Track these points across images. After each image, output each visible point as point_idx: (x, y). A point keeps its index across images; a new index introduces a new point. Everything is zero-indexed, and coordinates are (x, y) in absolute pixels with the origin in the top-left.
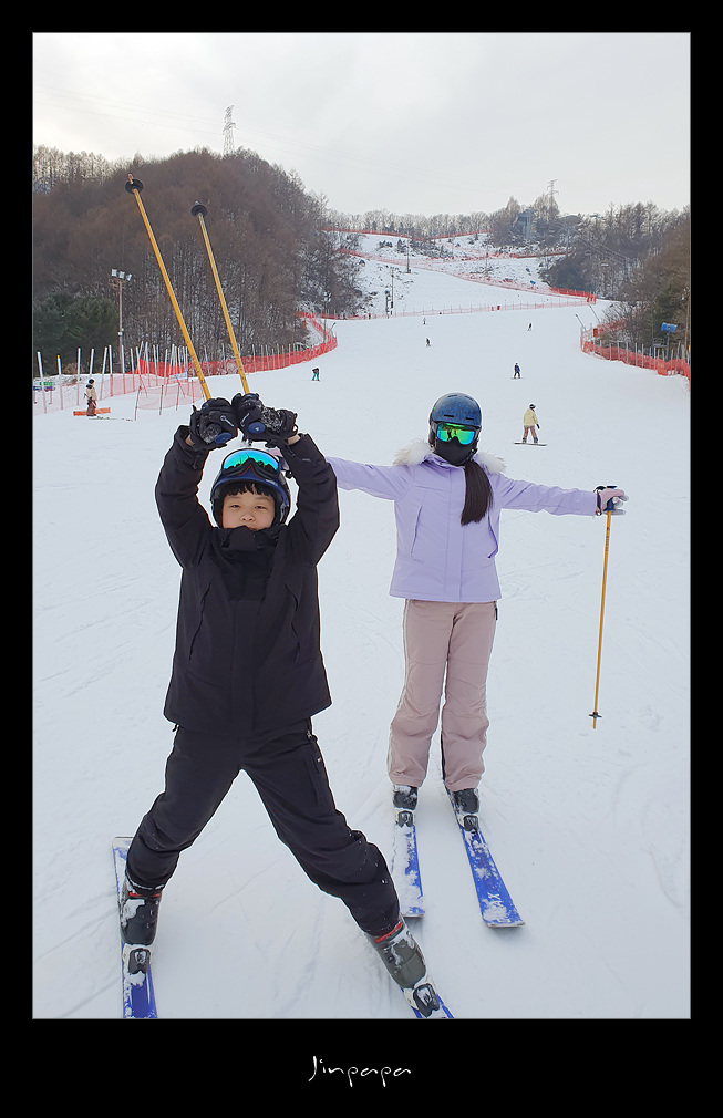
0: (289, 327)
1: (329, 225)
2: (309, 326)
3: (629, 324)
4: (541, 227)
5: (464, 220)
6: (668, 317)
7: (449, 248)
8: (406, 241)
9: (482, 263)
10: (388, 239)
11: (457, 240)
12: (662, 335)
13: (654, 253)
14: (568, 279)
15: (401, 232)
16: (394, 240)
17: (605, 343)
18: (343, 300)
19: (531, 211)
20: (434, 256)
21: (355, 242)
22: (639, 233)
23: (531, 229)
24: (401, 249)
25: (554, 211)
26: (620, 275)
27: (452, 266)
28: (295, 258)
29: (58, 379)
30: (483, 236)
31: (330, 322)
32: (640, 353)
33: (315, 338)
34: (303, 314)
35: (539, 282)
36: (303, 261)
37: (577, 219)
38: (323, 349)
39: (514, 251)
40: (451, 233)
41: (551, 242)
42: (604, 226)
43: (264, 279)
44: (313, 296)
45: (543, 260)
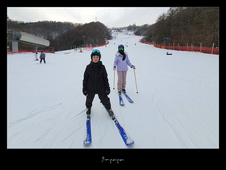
1: (108, 29)
3: (145, 39)
4: (134, 28)
5: (124, 27)
6: (151, 37)
7: (122, 31)
8: (117, 30)
9: (126, 32)
10: (115, 30)
12: (150, 40)
13: (148, 30)
14: (137, 34)
15: (117, 29)
16: (116, 30)
17: (142, 41)
18: (110, 38)
19: (132, 26)
20: (121, 32)
21: (111, 31)
22: (146, 27)
23: (132, 28)
24: (117, 31)
25: (135, 26)
26: (144, 33)
27: (123, 33)
28: (104, 33)
29: (78, 48)
30: (126, 29)
31: (108, 40)
32: (147, 42)
33: (107, 42)
34: (105, 40)
35: (134, 34)
36: (105, 34)
37: (138, 26)
38: (108, 44)
39: (130, 31)
40: (122, 29)
41: (135, 29)
42: (142, 27)
43: (101, 36)
44: (106, 38)
45: (134, 32)
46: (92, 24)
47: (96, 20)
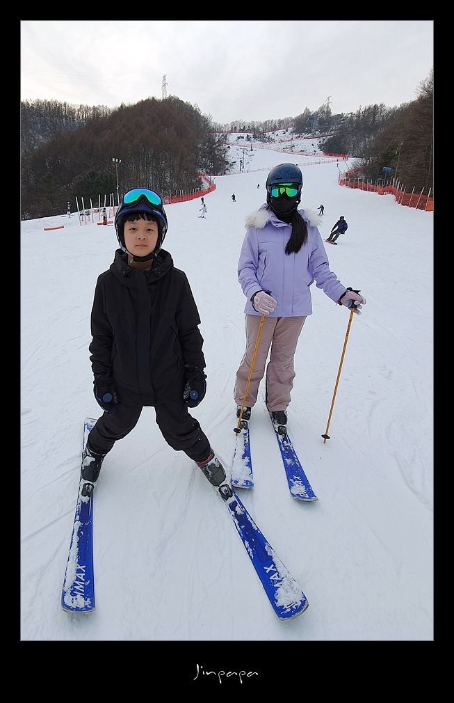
0: (193, 181)
1: (213, 130)
2: (203, 180)
3: (364, 169)
4: (321, 122)
5: (281, 122)
6: (387, 164)
7: (272, 137)
8: (251, 135)
9: (289, 143)
10: (242, 134)
11: (277, 133)
12: (382, 174)
13: (381, 131)
14: (333, 148)
15: (249, 131)
16: (245, 135)
17: (351, 180)
18: (220, 166)
19: (317, 114)
20: (265, 142)
21: (226, 138)
22: (374, 120)
23: (316, 123)
24: (248, 139)
25: (329, 112)
26: (362, 145)
27: (274, 146)
28: (196, 147)
29: (92, 210)
30: (290, 129)
31: (212, 177)
32: (370, 185)
33: (206, 185)
34: (200, 174)
35: (318, 151)
36: (200, 149)
37: (341, 116)
38: (209, 190)
39: (306, 136)
40: (274, 129)
41: (326, 130)
42: (355, 118)
43: (182, 159)
44: (205, 166)
45: (321, 139)
46: (148, 106)
47: (164, 91)
